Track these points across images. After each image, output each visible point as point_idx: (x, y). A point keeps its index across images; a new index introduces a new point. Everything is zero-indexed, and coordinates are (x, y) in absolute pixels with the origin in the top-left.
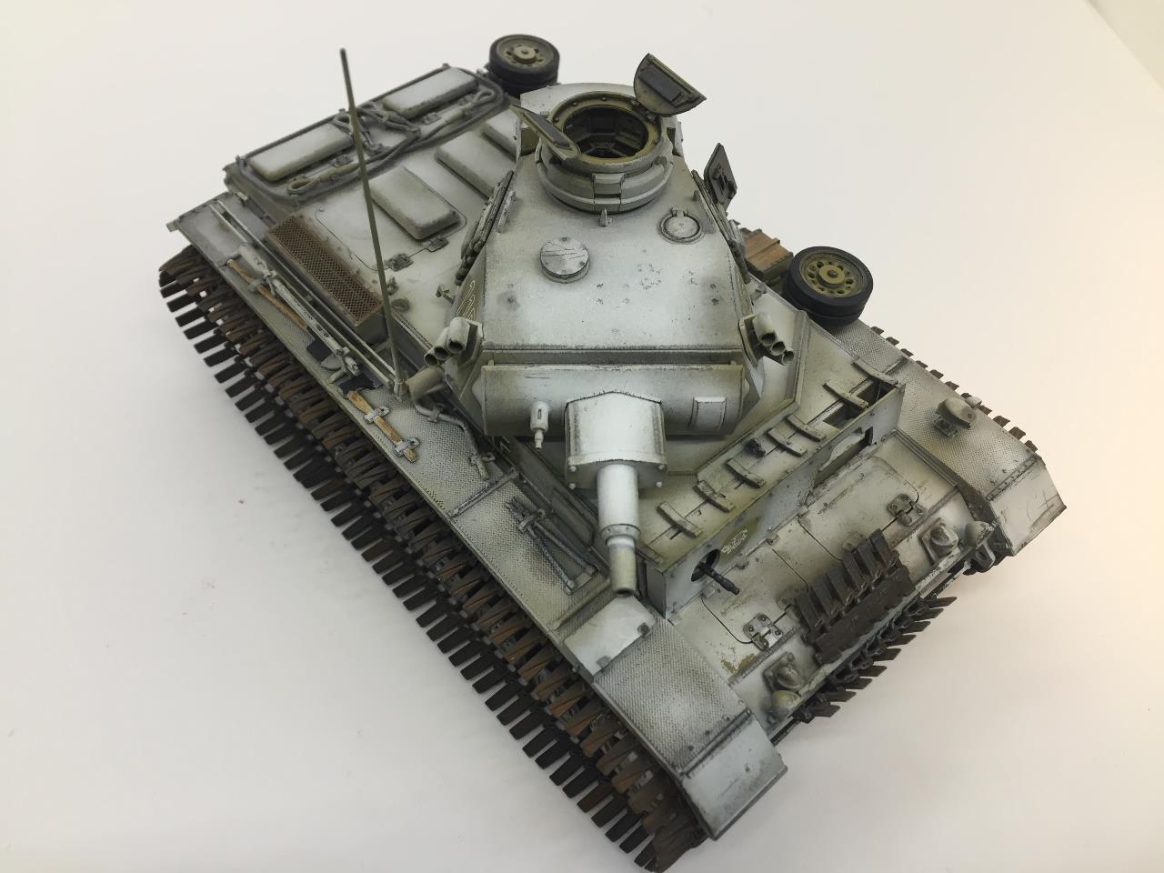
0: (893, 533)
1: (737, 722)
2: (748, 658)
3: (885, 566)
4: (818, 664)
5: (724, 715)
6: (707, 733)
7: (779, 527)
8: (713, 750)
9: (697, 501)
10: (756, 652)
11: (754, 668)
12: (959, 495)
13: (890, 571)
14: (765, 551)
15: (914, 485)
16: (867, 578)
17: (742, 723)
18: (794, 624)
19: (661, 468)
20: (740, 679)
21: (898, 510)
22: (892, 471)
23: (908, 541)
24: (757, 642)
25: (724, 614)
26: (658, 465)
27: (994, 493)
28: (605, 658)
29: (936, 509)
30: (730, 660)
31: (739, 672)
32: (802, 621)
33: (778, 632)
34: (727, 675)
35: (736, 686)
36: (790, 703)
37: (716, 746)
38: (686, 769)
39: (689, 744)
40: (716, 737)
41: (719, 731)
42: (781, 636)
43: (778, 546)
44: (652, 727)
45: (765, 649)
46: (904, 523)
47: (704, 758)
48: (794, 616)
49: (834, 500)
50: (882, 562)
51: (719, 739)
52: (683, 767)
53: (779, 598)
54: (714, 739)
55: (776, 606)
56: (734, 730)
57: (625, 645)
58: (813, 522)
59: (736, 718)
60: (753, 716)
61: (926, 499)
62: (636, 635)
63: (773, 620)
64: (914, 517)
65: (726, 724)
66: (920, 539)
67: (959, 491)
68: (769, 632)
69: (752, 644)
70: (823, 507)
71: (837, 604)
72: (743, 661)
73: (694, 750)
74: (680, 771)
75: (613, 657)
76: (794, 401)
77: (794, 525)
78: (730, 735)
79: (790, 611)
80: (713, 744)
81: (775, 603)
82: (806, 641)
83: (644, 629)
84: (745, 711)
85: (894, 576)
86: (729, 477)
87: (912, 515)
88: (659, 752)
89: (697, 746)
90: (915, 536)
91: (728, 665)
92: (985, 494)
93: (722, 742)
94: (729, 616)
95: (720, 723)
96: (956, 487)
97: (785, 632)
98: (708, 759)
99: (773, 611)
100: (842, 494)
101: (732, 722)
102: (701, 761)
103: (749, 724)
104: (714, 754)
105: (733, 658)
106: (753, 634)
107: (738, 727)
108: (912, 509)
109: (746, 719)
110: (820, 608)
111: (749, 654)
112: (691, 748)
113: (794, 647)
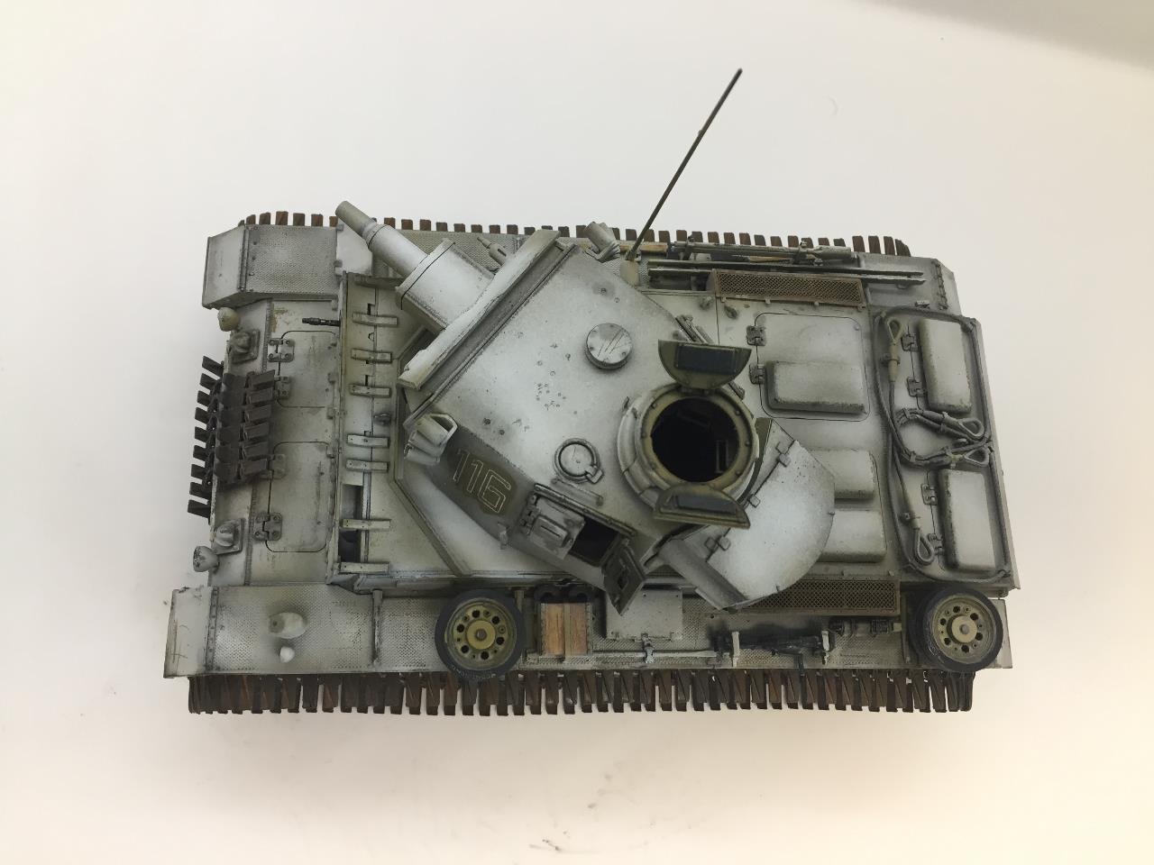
0: (262, 500)
2: (275, 328)
6: (254, 259)
10: (274, 336)
11: (266, 329)
15: (278, 554)
23: (247, 508)
24: (278, 341)
29: (249, 553)
39: (258, 245)
42: (269, 358)
45: (270, 343)
46: (260, 515)
47: (244, 245)
51: (246, 261)
54: (248, 259)
57: (338, 248)
58: (316, 452)
61: (261, 551)
64: (258, 528)
65: (249, 272)
69: (280, 337)
70: (323, 470)
72: (276, 324)
73: (252, 244)
80: (246, 255)
81: (291, 376)
93: (243, 261)
97: (268, 365)
98: (241, 247)
99: (287, 370)
100: (318, 494)
102: (244, 242)
104: (241, 252)
106: (285, 343)
107: (241, 276)
108: (263, 530)
111: (277, 330)
113: (255, 366)
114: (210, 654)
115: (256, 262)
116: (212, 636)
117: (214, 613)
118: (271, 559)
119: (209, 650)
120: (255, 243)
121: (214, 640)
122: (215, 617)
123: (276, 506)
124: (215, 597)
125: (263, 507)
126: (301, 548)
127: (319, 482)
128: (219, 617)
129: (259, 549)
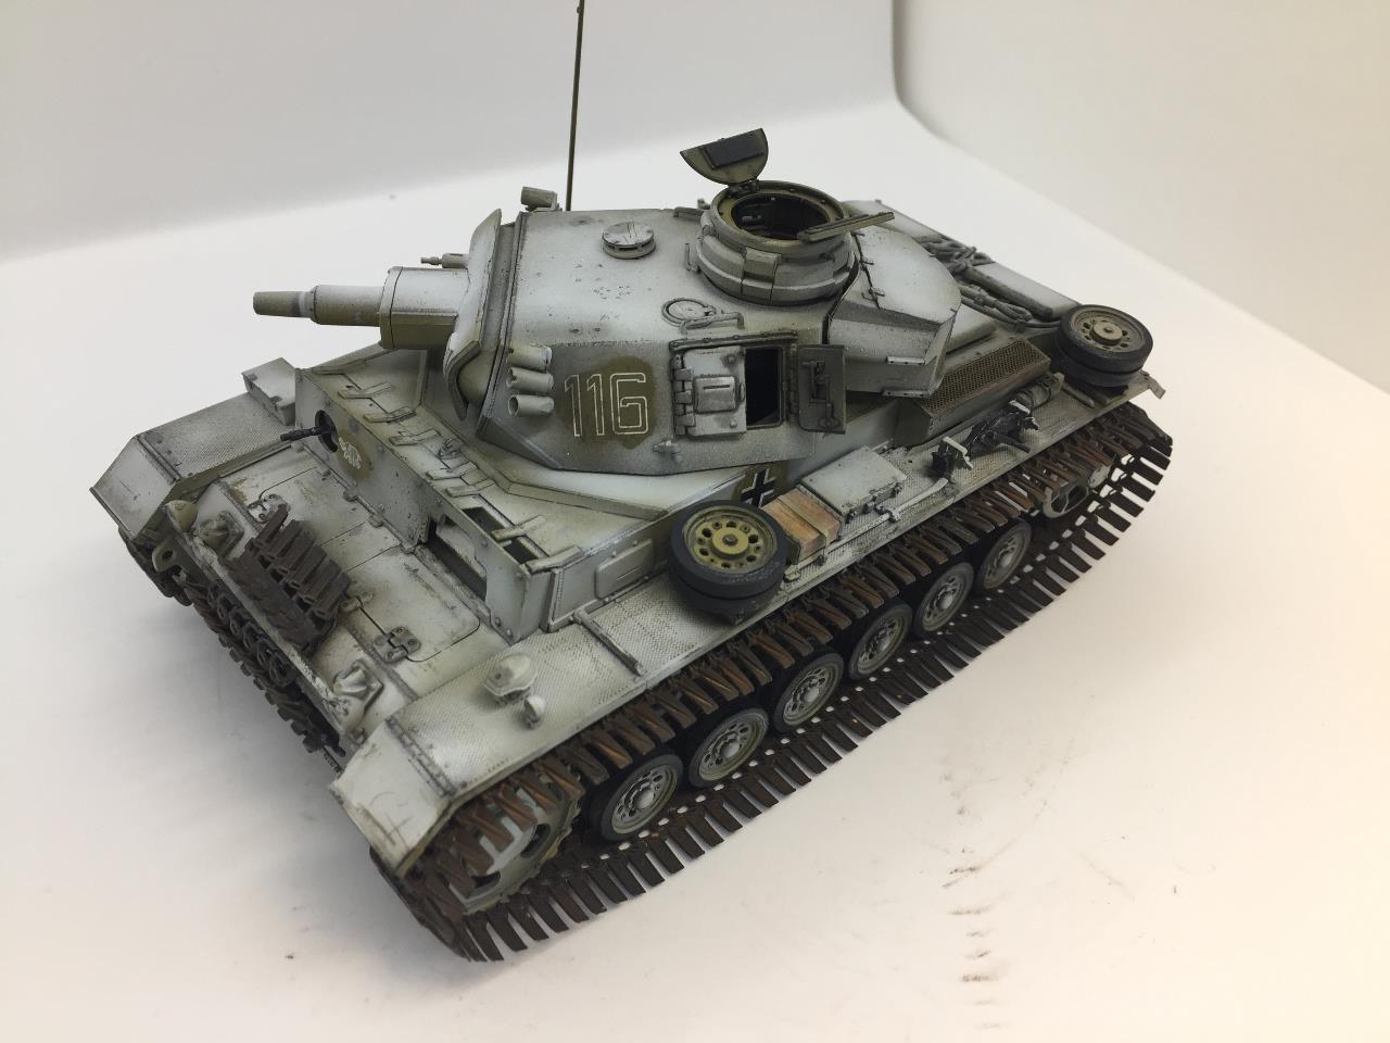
1: (172, 472)
2: (244, 497)
10: (250, 501)
11: (232, 502)
15: (433, 659)
23: (356, 647)
25: (297, 482)
29: (396, 679)
30: (245, 484)
45: (249, 509)
58: (393, 559)
59: (176, 471)
61: (410, 669)
66: (356, 662)
69: (258, 499)
70: (412, 568)
72: (242, 493)
84: (181, 477)
90: (361, 654)
91: (240, 482)
94: (295, 485)
100: (428, 587)
101: (173, 468)
105: (247, 486)
108: (394, 647)
111: (247, 497)
114: (441, 779)
115: (174, 454)
116: (425, 761)
117: (408, 741)
118: (427, 668)
119: (434, 777)
120: (160, 442)
121: (432, 763)
122: (414, 743)
123: (387, 624)
124: (396, 727)
125: (374, 633)
126: (455, 638)
127: (420, 579)
128: (418, 740)
129: (404, 670)
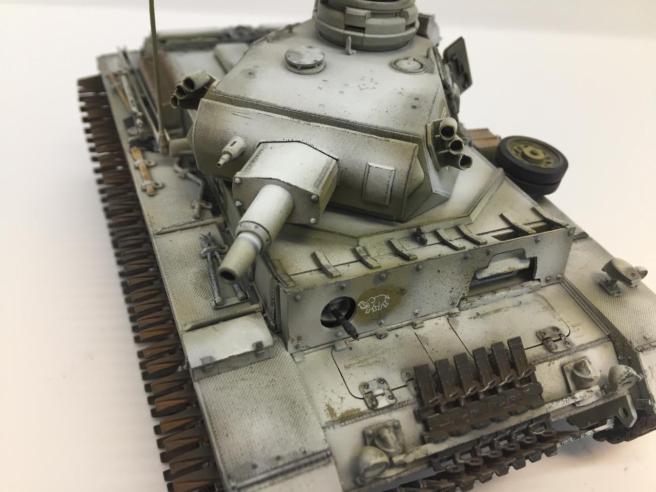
0: (536, 354)
1: (314, 458)
2: (354, 410)
3: (518, 375)
4: (423, 441)
5: (302, 447)
6: (278, 458)
7: (427, 317)
8: (275, 476)
9: (350, 257)
10: (363, 407)
11: (357, 421)
12: (610, 344)
13: (523, 381)
14: (408, 332)
15: (568, 324)
16: (496, 379)
17: (317, 461)
18: (411, 397)
19: (313, 197)
20: (337, 426)
21: (546, 336)
22: (550, 307)
23: (549, 365)
24: (367, 400)
25: (346, 367)
26: (311, 194)
27: (645, 347)
28: (211, 358)
29: (584, 347)
30: (335, 407)
31: (339, 419)
32: (419, 397)
33: (392, 397)
34: (326, 418)
35: (330, 431)
36: (373, 457)
37: (282, 474)
38: (240, 485)
39: (256, 462)
40: (285, 465)
41: (291, 460)
42: (392, 401)
43: (420, 332)
44: (227, 435)
45: (373, 408)
46: (549, 349)
47: (263, 481)
48: (412, 389)
49: (487, 313)
50: (516, 370)
51: (287, 467)
52: (237, 481)
53: (404, 371)
54: (282, 466)
55: (399, 376)
56: (306, 465)
57: (234, 354)
58: (461, 323)
59: (314, 454)
60: (331, 458)
61: (576, 337)
62: (249, 348)
63: (392, 387)
64: (560, 347)
65: (301, 456)
66: (562, 368)
67: (611, 340)
68: (383, 395)
69: (363, 401)
70: (474, 315)
71: (457, 390)
72: (348, 411)
73: (257, 470)
74: (233, 484)
75: (218, 358)
76: (468, 216)
77: (443, 320)
78: (300, 467)
79: (411, 383)
80: (280, 470)
81: (399, 374)
82: (418, 416)
83: (259, 346)
84: (325, 451)
85: (526, 388)
86: (387, 250)
87: (558, 344)
88: (222, 459)
89: (262, 466)
90: (557, 363)
91: (331, 410)
92: (635, 345)
93: (288, 471)
94: (351, 370)
95: (295, 453)
96: (609, 336)
97: (399, 401)
98: (267, 483)
99: (395, 379)
100: (497, 311)
101: (309, 457)
102: (258, 482)
103: (325, 465)
104: (275, 481)
105: (339, 406)
106: (366, 391)
107: (311, 463)
108: (560, 339)
109: (323, 458)
110: (440, 389)
111: (355, 408)
112: (255, 467)
113: (404, 418)
118: (576, 329)
125: (540, 350)
